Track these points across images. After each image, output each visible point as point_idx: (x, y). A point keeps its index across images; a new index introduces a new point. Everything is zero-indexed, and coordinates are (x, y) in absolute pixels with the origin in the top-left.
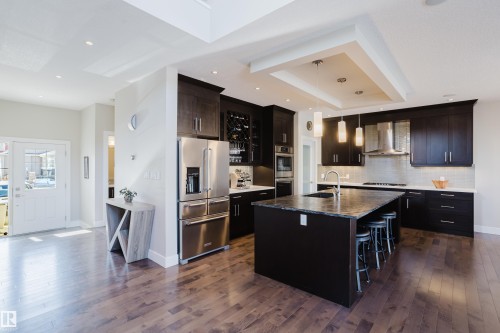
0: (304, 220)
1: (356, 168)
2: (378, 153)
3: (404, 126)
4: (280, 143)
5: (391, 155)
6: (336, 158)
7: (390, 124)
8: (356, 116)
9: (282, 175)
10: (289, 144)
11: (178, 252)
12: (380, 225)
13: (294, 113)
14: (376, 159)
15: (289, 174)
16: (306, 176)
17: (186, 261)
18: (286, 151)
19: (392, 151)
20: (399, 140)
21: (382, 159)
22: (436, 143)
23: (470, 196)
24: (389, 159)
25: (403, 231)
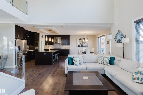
0: (45, 54)
1: (52, 46)
2: (56, 43)
3: (60, 38)
4: (36, 40)
5: (58, 43)
6: (48, 44)
7: (58, 37)
8: (52, 35)
9: (36, 48)
10: (38, 41)
11: (16, 65)
12: (56, 54)
13: (39, 34)
14: (56, 44)
15: (38, 47)
16: (41, 48)
17: (18, 66)
18: (37, 42)
19: (59, 43)
20: (60, 41)
21: (57, 44)
22: (65, 41)
23: (69, 50)
24: (58, 44)
25: (60, 57)
